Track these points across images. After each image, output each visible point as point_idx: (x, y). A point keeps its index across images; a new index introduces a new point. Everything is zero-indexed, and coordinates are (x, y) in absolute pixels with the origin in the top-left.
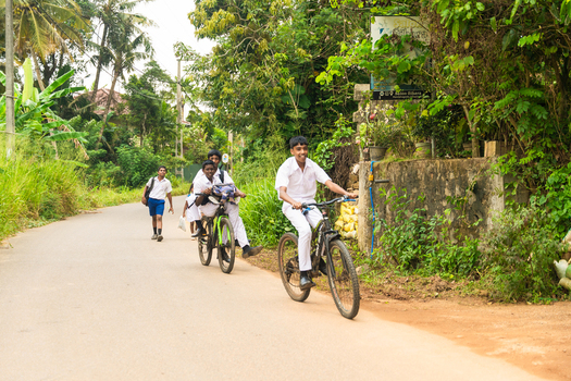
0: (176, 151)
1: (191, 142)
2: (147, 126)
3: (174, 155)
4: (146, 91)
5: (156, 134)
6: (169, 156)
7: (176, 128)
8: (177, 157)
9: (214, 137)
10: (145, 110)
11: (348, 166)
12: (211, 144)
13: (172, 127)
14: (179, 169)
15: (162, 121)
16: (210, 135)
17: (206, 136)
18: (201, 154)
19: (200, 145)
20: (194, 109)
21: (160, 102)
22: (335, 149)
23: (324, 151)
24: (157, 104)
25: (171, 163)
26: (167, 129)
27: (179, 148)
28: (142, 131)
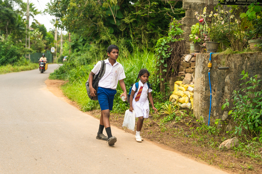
0: (26, 45)
1: (34, 40)
2: (9, 29)
3: (25, 47)
4: (8, 9)
5: (14, 34)
6: (22, 47)
7: (26, 31)
8: (26, 48)
9: (46, 37)
10: (8, 20)
11: (181, 56)
12: (46, 42)
13: (24, 30)
14: (28, 55)
15: (18, 26)
16: (44, 36)
17: (42, 37)
18: (39, 47)
19: (39, 42)
20: (34, 22)
21: (17, 16)
22: (171, 43)
23: (163, 44)
24: (15, 17)
25: (24, 51)
26: (21, 31)
27: (28, 43)
28: (6, 32)
